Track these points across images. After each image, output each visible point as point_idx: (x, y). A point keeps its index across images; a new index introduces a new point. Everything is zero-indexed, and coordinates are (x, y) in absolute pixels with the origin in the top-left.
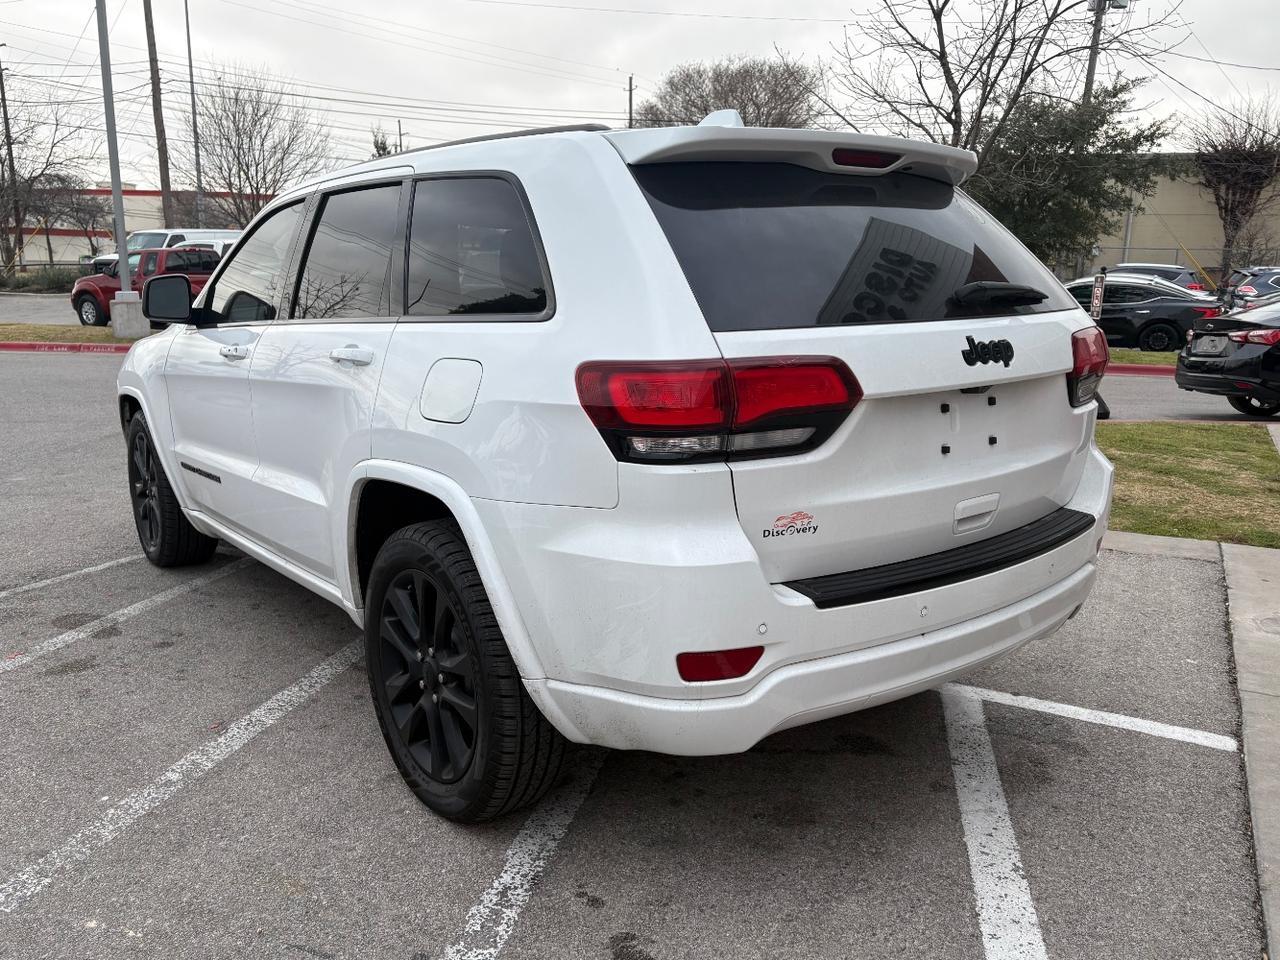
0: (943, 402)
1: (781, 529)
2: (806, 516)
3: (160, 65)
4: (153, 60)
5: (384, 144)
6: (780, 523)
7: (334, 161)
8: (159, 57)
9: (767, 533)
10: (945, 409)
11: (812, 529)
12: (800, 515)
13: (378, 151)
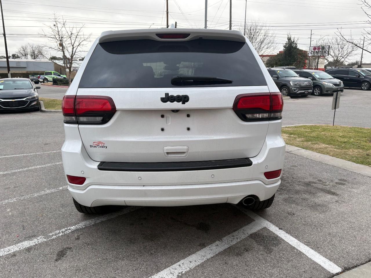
0: (162, 114)
1: (95, 146)
2: (102, 143)
3: (232, 22)
4: (231, 21)
5: (290, 38)
6: (95, 144)
7: (275, 44)
8: (232, 20)
9: (91, 146)
10: (163, 116)
11: (105, 147)
12: (100, 142)
13: (288, 40)
